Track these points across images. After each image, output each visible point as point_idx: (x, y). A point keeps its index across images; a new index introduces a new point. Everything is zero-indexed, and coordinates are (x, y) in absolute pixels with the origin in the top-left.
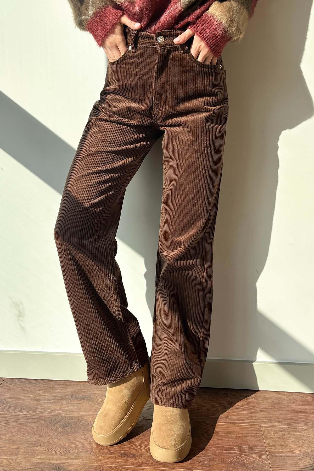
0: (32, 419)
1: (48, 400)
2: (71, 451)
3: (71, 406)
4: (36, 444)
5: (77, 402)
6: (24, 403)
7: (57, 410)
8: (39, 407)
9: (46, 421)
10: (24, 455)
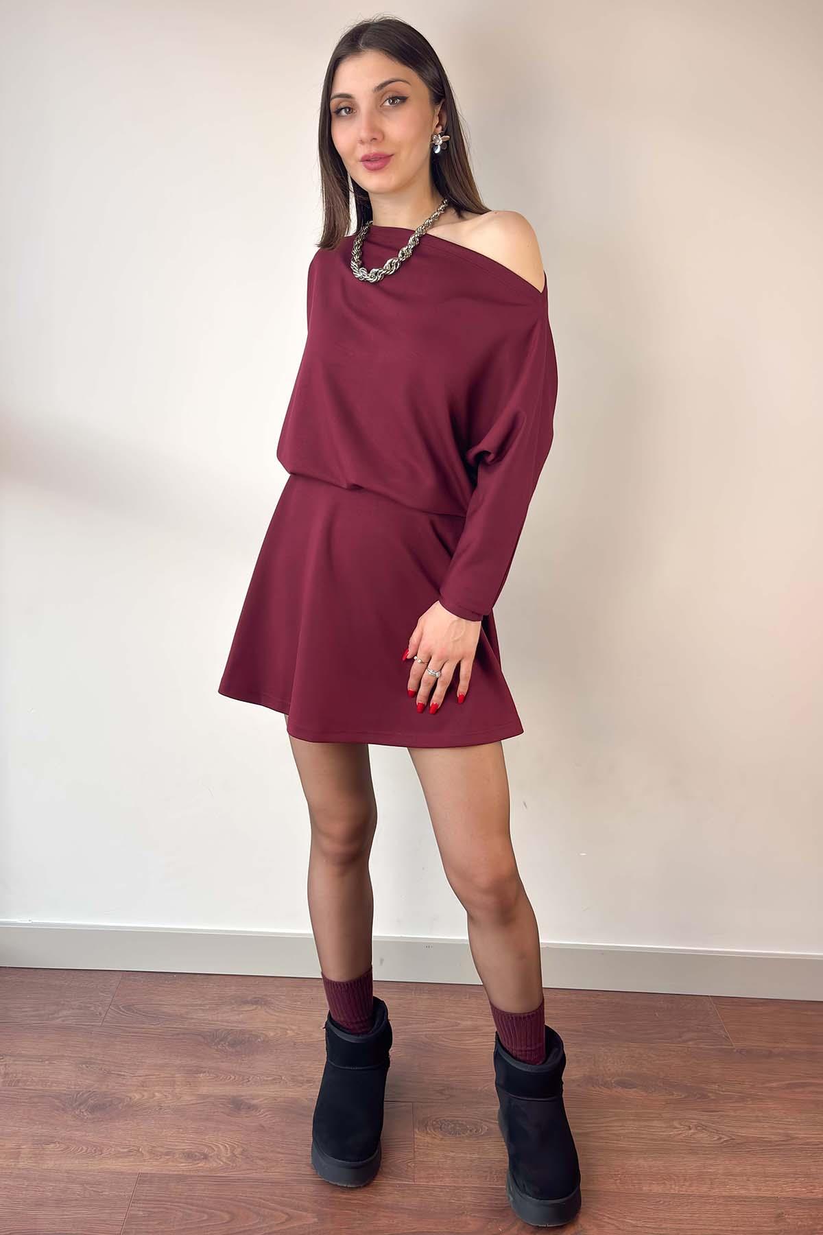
0: (184, 1034)
1: (201, 1005)
2: (250, 1079)
3: (239, 1014)
4: (198, 1070)
5: (246, 1008)
6: (165, 1010)
7: (218, 1021)
8: (189, 1016)
9: (204, 1038)
10: (186, 1086)
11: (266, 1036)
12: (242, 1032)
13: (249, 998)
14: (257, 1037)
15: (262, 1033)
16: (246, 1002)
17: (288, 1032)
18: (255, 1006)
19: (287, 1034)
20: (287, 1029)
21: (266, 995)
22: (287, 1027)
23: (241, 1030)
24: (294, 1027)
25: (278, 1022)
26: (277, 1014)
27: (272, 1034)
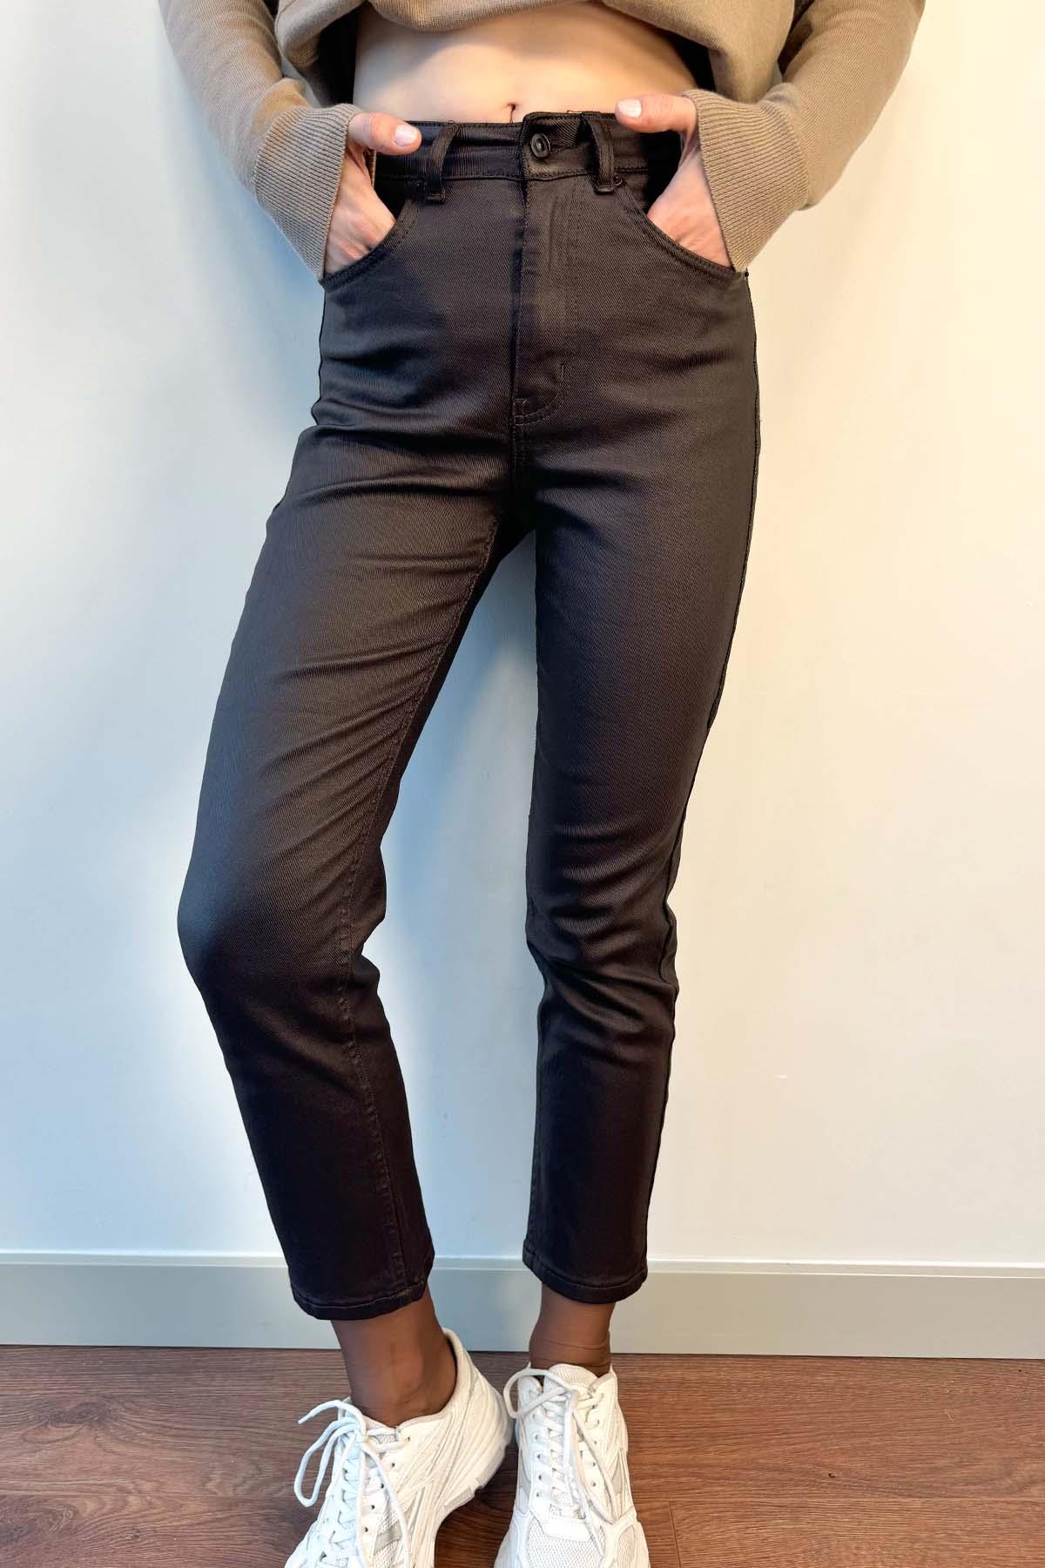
11: (76, 1512)
12: (23, 1504)
13: (68, 1408)
14: (56, 1516)
15: (69, 1507)
16: (57, 1419)
17: (131, 1499)
18: (73, 1430)
19: (126, 1503)
20: (129, 1493)
21: (111, 1398)
22: (131, 1487)
23: (21, 1499)
24: (147, 1486)
25: (116, 1472)
26: (121, 1448)
27: (91, 1506)
